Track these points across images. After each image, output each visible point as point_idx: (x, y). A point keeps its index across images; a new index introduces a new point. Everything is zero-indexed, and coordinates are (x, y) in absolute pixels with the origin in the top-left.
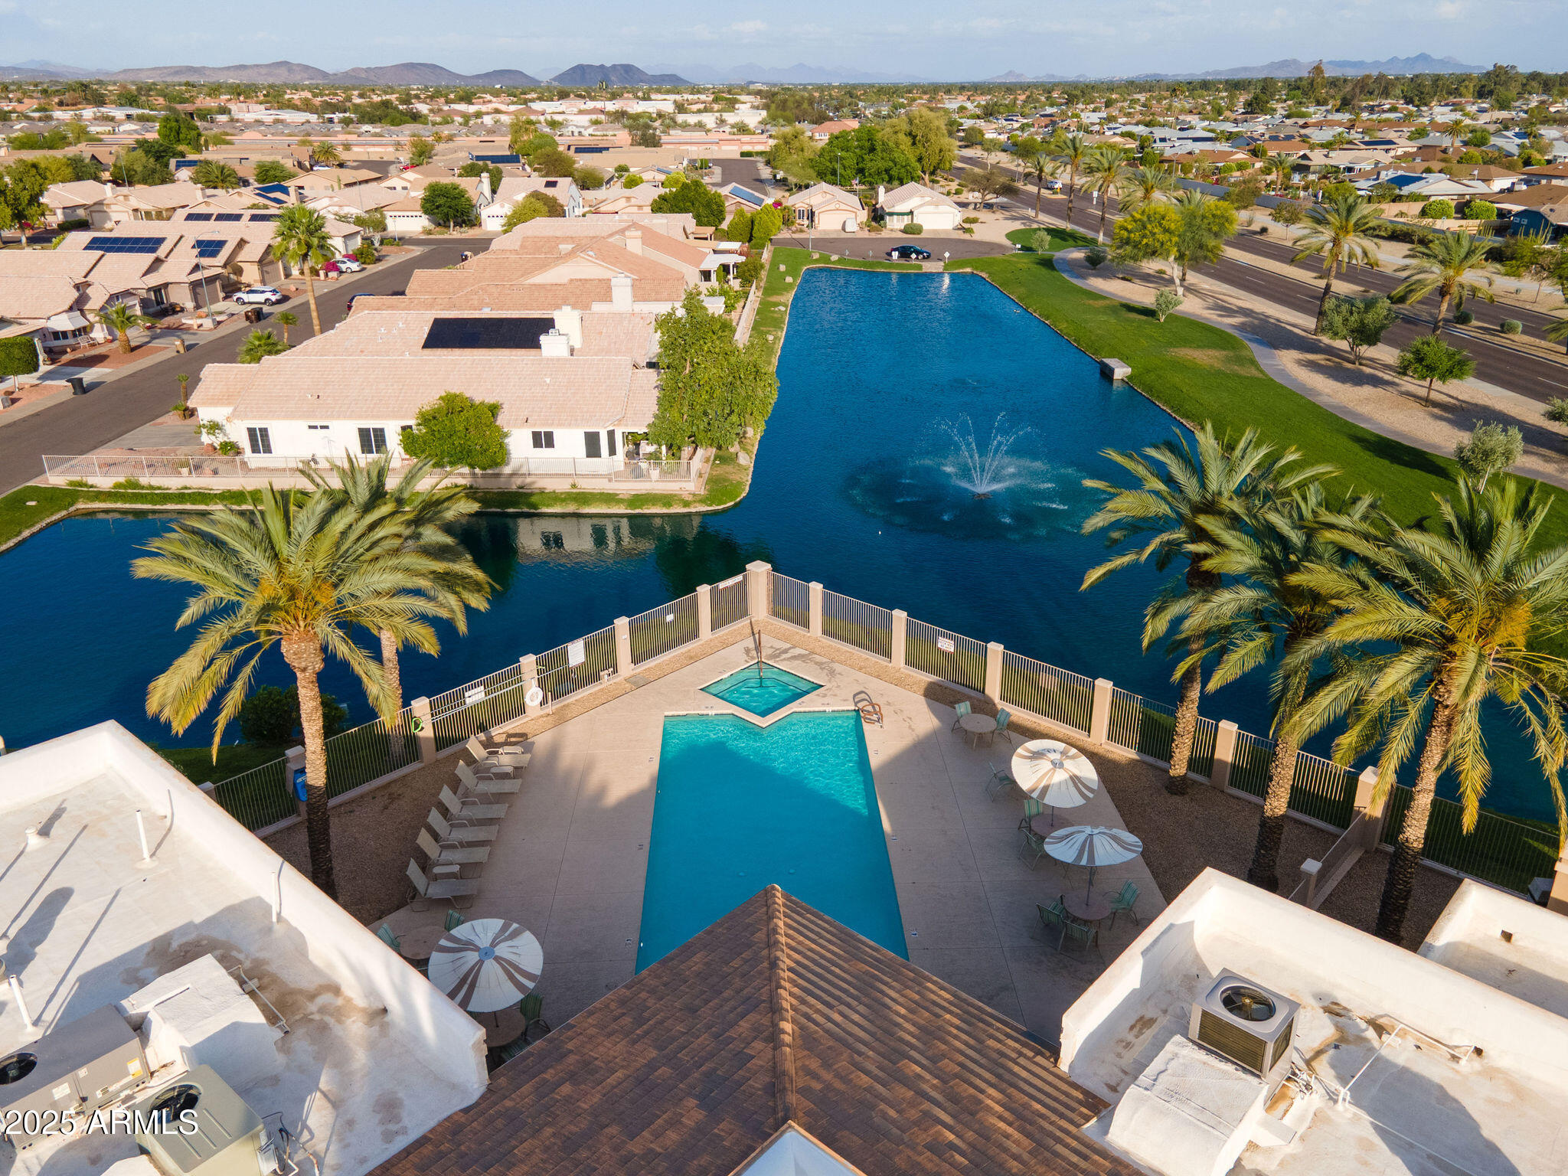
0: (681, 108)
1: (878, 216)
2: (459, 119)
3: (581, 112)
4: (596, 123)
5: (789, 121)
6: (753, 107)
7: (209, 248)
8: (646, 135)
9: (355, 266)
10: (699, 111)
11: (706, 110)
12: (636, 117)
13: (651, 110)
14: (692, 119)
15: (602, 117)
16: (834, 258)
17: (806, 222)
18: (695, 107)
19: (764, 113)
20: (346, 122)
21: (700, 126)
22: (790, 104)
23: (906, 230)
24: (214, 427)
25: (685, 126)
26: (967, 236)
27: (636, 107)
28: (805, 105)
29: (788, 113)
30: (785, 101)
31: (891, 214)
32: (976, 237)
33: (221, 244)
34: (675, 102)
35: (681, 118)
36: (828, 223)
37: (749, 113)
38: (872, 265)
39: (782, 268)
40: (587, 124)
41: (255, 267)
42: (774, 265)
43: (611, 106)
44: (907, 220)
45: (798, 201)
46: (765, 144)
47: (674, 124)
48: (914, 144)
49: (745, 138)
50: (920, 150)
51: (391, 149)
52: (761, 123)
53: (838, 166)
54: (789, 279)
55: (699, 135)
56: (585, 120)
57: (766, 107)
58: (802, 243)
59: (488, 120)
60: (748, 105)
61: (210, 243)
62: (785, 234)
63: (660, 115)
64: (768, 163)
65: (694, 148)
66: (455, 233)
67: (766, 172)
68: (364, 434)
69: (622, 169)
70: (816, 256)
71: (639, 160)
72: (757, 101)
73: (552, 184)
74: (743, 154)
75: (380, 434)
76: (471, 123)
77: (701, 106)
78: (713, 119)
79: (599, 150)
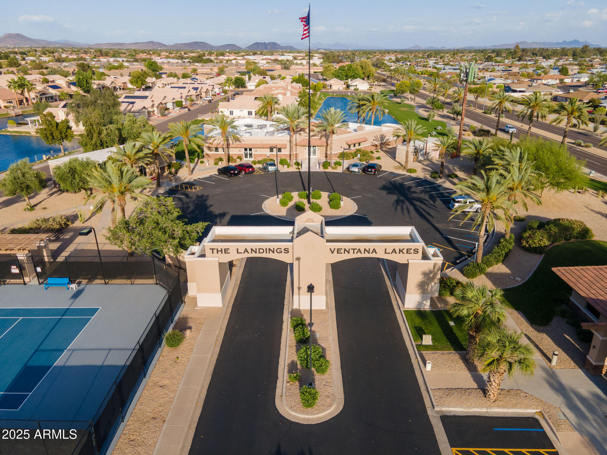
0: (295, 58)
1: (348, 86)
2: (225, 61)
3: (263, 59)
4: (268, 63)
5: (329, 62)
6: (319, 58)
7: (196, 89)
8: (286, 66)
9: (223, 94)
10: (301, 59)
11: (303, 59)
12: (281, 61)
13: (284, 59)
14: (299, 62)
15: (270, 61)
16: (335, 95)
17: (329, 88)
18: (299, 58)
19: (322, 60)
20: (189, 62)
21: (301, 64)
22: (331, 57)
23: (355, 90)
24: (222, 112)
25: (297, 64)
26: (370, 91)
27: (280, 58)
28: (336, 58)
29: (330, 60)
30: (329, 56)
31: (351, 86)
32: (372, 91)
33: (198, 88)
34: (293, 56)
35: (295, 62)
36: (335, 88)
37: (317, 60)
38: (344, 96)
39: (322, 96)
40: (265, 63)
41: (205, 93)
42: (320, 95)
43: (273, 57)
44: (355, 87)
45: (328, 83)
46: (321, 69)
47: (293, 64)
48: (362, 69)
49: (315, 68)
50: (364, 70)
51: (209, 70)
52: (320, 63)
53: (340, 75)
54: (323, 98)
55: (301, 67)
56: (264, 62)
57: (323, 58)
58: (328, 92)
59: (234, 62)
60: (317, 57)
61: (195, 88)
62: (324, 90)
63: (288, 61)
64: (322, 75)
65: (300, 70)
66: (241, 89)
67: (321, 77)
68: (249, 112)
69: (280, 76)
70: (331, 94)
71: (284, 73)
72: (321, 56)
73: (265, 78)
74: (314, 72)
75: (251, 112)
76: (229, 62)
77: (302, 58)
78: (305, 62)
79: (273, 70)
